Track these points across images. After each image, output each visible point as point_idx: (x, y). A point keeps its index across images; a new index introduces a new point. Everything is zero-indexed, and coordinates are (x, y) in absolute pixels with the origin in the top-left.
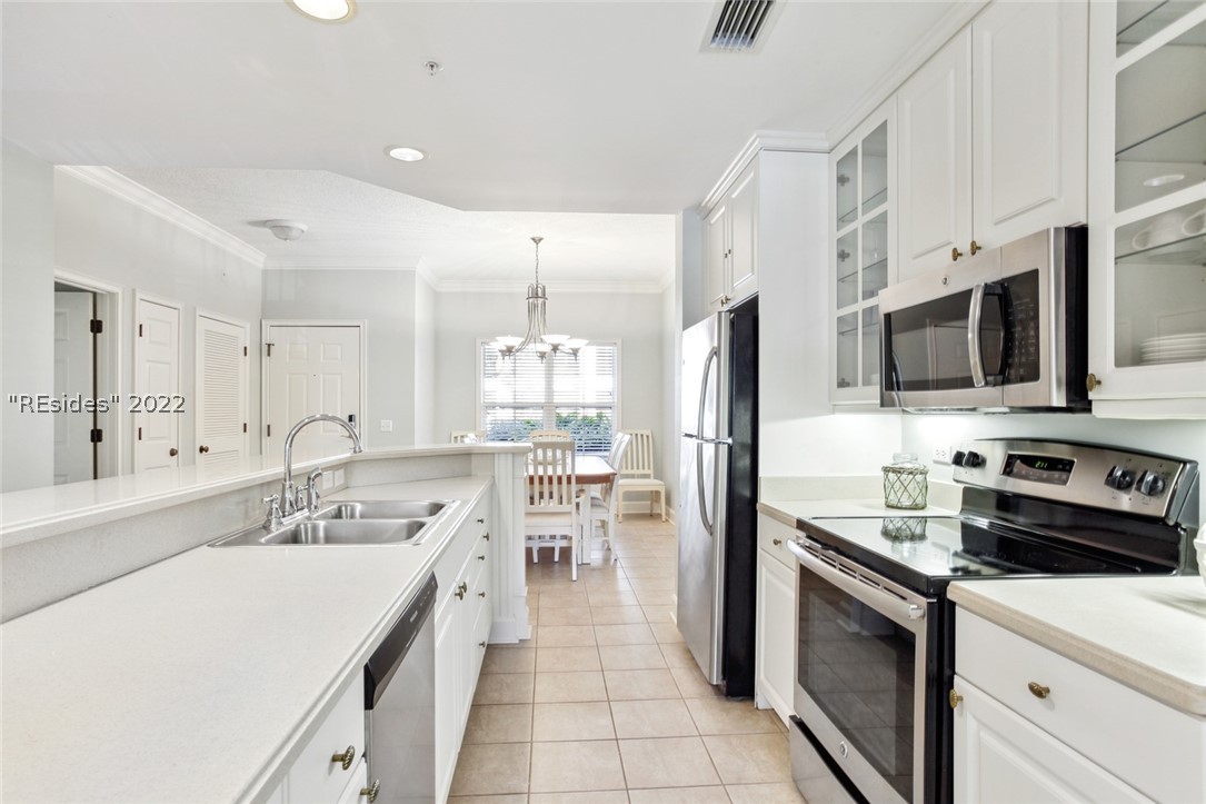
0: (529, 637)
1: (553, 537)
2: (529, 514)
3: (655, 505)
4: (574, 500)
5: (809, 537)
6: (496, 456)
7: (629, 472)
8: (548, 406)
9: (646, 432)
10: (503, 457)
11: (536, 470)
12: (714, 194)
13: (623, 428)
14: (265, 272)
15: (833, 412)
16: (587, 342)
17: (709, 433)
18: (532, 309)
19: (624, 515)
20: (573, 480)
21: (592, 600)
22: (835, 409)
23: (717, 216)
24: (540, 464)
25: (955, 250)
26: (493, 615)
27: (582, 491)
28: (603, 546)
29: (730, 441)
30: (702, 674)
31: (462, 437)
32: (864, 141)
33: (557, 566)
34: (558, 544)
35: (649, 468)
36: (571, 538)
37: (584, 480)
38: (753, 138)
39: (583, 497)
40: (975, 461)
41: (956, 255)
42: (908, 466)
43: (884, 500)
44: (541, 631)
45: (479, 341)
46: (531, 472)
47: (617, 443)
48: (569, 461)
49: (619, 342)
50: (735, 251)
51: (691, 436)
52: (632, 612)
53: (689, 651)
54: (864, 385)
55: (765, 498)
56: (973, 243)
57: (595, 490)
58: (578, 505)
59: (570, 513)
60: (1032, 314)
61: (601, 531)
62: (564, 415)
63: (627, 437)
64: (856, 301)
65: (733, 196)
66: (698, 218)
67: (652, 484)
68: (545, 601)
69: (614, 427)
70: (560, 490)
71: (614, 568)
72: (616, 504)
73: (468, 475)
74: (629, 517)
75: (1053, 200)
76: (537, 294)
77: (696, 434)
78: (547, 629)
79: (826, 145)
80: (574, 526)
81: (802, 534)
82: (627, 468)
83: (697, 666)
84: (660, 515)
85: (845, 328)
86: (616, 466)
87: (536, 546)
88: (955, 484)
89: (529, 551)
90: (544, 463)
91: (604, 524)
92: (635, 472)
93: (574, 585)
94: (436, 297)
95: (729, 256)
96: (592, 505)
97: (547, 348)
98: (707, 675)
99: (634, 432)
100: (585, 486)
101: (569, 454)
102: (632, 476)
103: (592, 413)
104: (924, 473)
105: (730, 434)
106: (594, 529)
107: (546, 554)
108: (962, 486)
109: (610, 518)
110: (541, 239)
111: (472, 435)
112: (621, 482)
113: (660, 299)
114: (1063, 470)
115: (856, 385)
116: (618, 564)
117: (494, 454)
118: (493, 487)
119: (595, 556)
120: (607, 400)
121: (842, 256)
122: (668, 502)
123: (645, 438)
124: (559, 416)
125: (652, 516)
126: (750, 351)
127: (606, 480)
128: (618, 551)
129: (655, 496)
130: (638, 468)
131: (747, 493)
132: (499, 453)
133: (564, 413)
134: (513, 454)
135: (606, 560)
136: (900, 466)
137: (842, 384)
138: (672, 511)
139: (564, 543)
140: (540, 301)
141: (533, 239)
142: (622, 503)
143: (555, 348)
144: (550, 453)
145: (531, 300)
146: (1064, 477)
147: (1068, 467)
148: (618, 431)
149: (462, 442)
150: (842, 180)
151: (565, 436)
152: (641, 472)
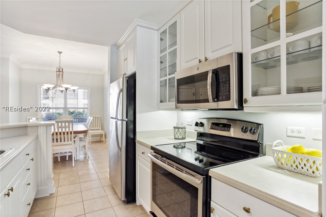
0: (54, 192)
1: (66, 153)
3: (101, 138)
4: (73, 140)
5: (155, 152)
6: (39, 127)
7: (93, 128)
8: (65, 108)
9: (98, 116)
10: (42, 128)
11: (58, 130)
12: (121, 41)
13: (91, 115)
15: (159, 110)
16: (78, 87)
17: (120, 117)
18: (58, 76)
19: (91, 142)
20: (73, 133)
21: (80, 173)
22: (159, 109)
23: (122, 48)
24: (60, 128)
25: (200, 60)
26: (38, 187)
27: (76, 136)
28: (84, 153)
29: (127, 120)
30: (118, 196)
31: (29, 119)
32: (169, 27)
33: (67, 162)
34: (68, 155)
35: (99, 127)
36: (72, 152)
37: (76, 133)
38: (135, 21)
39: (76, 138)
40: (202, 125)
41: (200, 61)
42: (181, 126)
43: (173, 137)
44: (59, 189)
45: (39, 86)
47: (88, 120)
48: (71, 126)
49: (90, 89)
50: (128, 59)
51: (113, 118)
52: (94, 176)
53: (113, 188)
54: (169, 102)
55: (138, 138)
56: (206, 58)
57: (81, 135)
58: (74, 141)
59: (72, 144)
60: (228, 79)
61: (84, 148)
62: (72, 111)
63: (92, 118)
64: (166, 76)
65: (128, 41)
66: (115, 48)
67: (100, 132)
68: (62, 176)
69: (88, 115)
70: (68, 137)
71: (88, 160)
72: (88, 139)
73: (26, 135)
74: (93, 142)
75: (231, 45)
76: (60, 71)
77: (115, 117)
78: (62, 187)
79: (157, 28)
80: (73, 148)
81: (152, 151)
82: (92, 127)
83: (116, 193)
84: (103, 141)
85: (163, 84)
86: (88, 127)
88: (195, 131)
90: (62, 127)
91: (84, 146)
92: (95, 128)
93: (73, 168)
94: (21, 70)
95: (126, 60)
96: (80, 140)
97: (64, 89)
98: (120, 197)
99: (94, 116)
100: (77, 135)
101: (71, 124)
102: (94, 130)
103: (81, 111)
104: (185, 128)
105: (127, 117)
106: (80, 147)
107: (63, 158)
108: (197, 132)
109: (87, 144)
110: (61, 52)
111: (34, 119)
112: (90, 132)
113: (103, 76)
114: (228, 127)
115: (166, 102)
116: (89, 159)
117: (38, 126)
118: (37, 137)
119: (81, 157)
120: (86, 106)
121: (161, 62)
122: (105, 137)
123: (98, 118)
124: (69, 111)
125: (100, 142)
126: (133, 91)
127: (85, 132)
128: (89, 154)
129: (101, 135)
130: (96, 127)
131: (132, 136)
132: (40, 126)
133: (72, 110)
134: (46, 126)
135: (85, 158)
136: (179, 126)
137: (161, 102)
138: (107, 140)
139: (70, 154)
140: (61, 73)
141: (59, 52)
142: (91, 138)
143: (66, 89)
144: (63, 124)
145: (57, 73)
146: (228, 129)
147: (229, 126)
148: (89, 116)
149: (29, 121)
150: (161, 39)
151: (70, 118)
152: (97, 128)
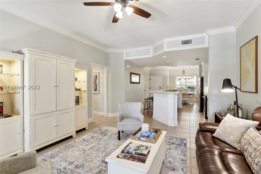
2: (182, 98)
4: (188, 97)
8: (186, 85)
14: (150, 70)
19: (197, 101)
29: (201, 89)
33: (186, 104)
34: (186, 102)
36: (188, 101)
45: (176, 77)
46: (183, 93)
57: (191, 95)
66: (201, 66)
70: (186, 95)
80: (188, 99)
87: (183, 102)
89: (182, 103)
93: (188, 107)
94: (170, 71)
100: (189, 95)
101: (187, 91)
117: (179, 90)
119: (191, 104)
124: (188, 87)
145: (183, 72)
